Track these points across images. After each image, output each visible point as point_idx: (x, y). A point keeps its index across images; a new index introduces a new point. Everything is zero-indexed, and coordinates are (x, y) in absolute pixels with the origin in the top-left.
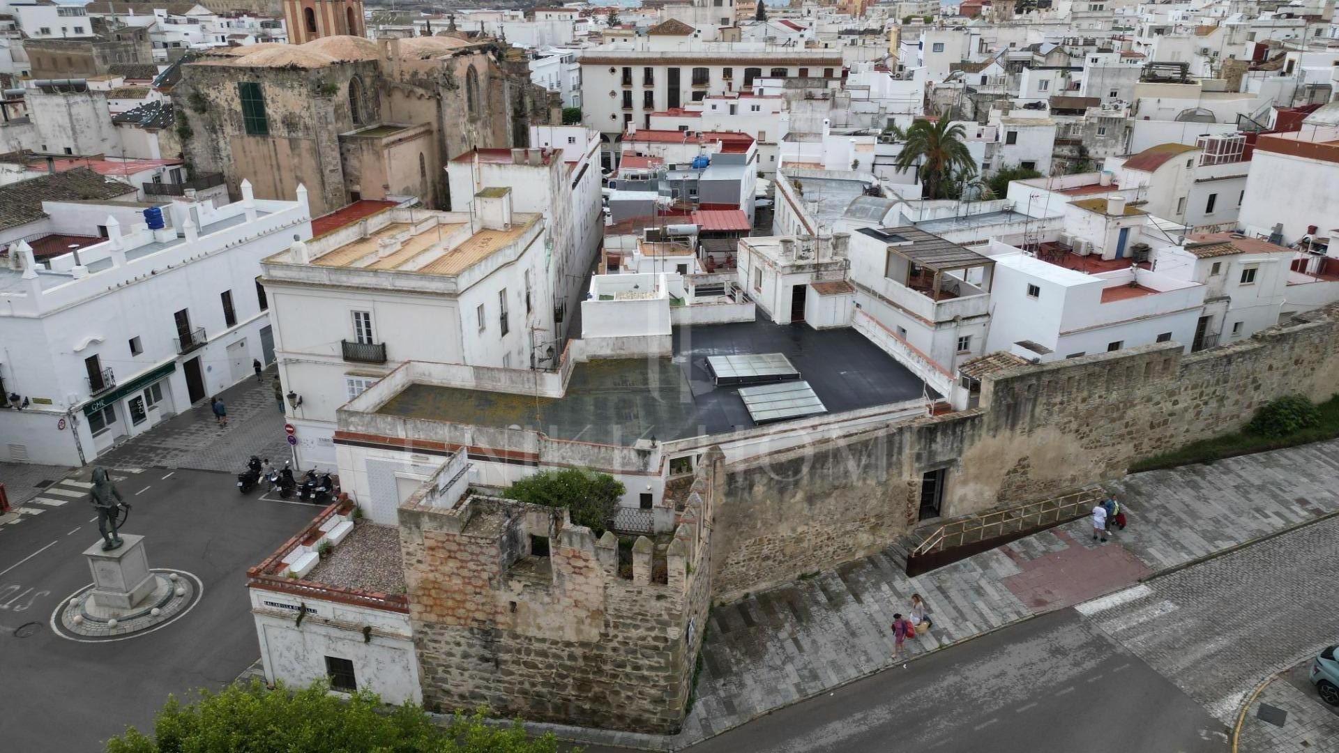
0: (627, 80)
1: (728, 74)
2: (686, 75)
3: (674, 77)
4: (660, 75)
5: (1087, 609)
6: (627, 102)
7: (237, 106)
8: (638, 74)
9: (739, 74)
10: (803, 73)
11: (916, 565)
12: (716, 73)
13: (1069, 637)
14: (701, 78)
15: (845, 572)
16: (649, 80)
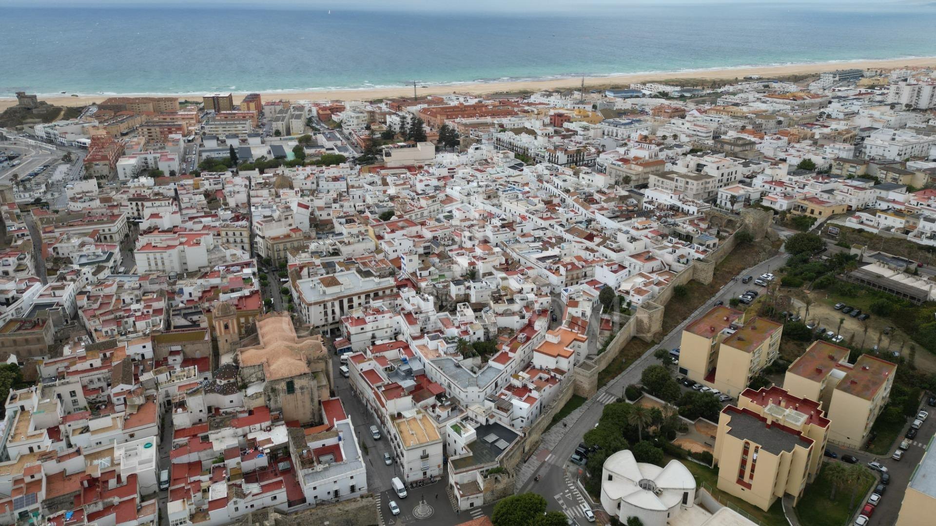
0: (325, 307)
1: (359, 298)
2: (345, 301)
3: (341, 303)
4: (337, 304)
5: (546, 460)
6: (326, 314)
7: (285, 388)
8: (329, 305)
9: (363, 297)
10: (384, 292)
11: (525, 462)
12: (355, 299)
13: (546, 465)
14: (350, 301)
15: (517, 466)
16: (333, 305)
